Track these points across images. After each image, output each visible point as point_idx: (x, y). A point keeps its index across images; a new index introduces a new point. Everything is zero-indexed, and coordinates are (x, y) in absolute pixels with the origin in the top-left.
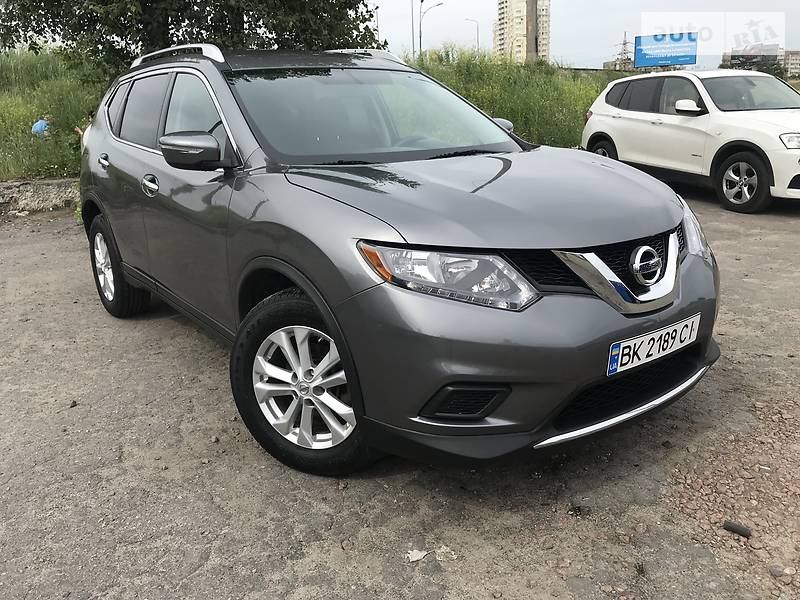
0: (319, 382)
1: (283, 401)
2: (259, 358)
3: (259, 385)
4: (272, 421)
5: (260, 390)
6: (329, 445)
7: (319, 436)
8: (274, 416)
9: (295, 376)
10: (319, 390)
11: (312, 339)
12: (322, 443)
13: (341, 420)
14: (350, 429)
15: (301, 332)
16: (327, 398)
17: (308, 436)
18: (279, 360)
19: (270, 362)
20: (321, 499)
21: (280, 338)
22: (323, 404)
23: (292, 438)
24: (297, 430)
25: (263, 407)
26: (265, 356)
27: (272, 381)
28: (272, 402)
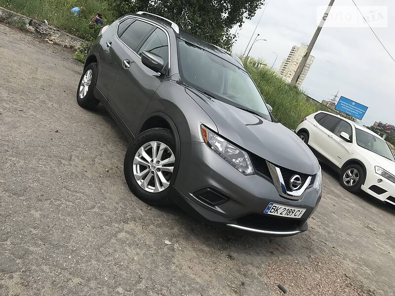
0: (160, 167)
1: (143, 168)
2: (142, 148)
3: (136, 158)
4: (135, 173)
5: (136, 159)
6: (152, 191)
7: (149, 187)
8: (136, 171)
9: (152, 161)
10: (159, 170)
11: (166, 150)
12: (150, 189)
13: (161, 184)
14: (163, 189)
15: (163, 146)
16: (160, 174)
17: (146, 184)
18: (149, 152)
19: (145, 151)
20: (140, 209)
21: (154, 144)
22: (158, 176)
23: (139, 182)
24: (142, 181)
25: (134, 166)
26: (145, 148)
27: (143, 158)
28: (138, 166)
